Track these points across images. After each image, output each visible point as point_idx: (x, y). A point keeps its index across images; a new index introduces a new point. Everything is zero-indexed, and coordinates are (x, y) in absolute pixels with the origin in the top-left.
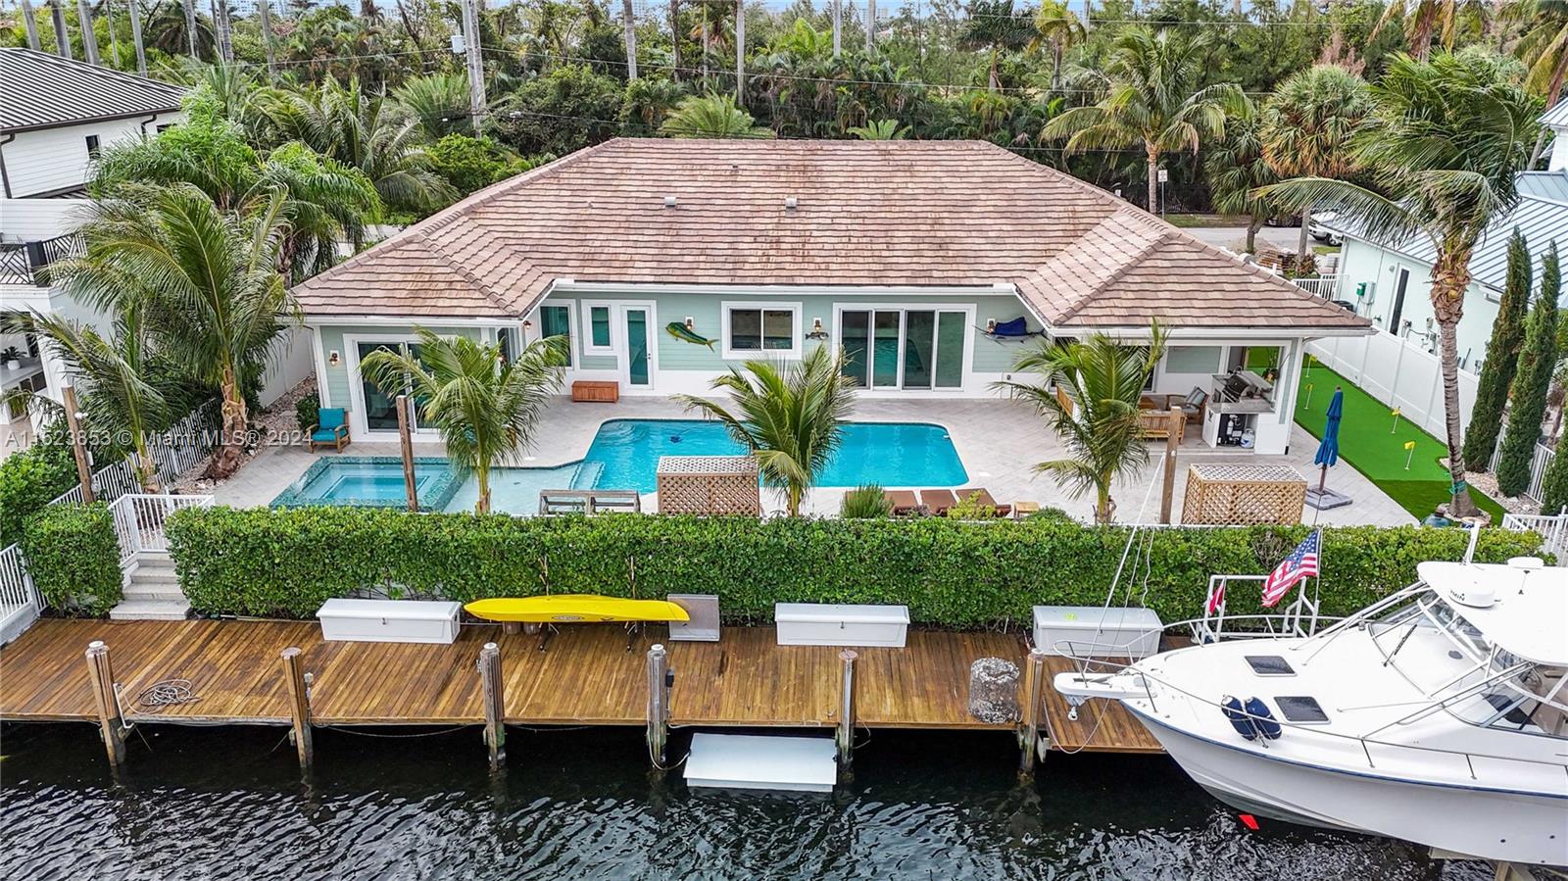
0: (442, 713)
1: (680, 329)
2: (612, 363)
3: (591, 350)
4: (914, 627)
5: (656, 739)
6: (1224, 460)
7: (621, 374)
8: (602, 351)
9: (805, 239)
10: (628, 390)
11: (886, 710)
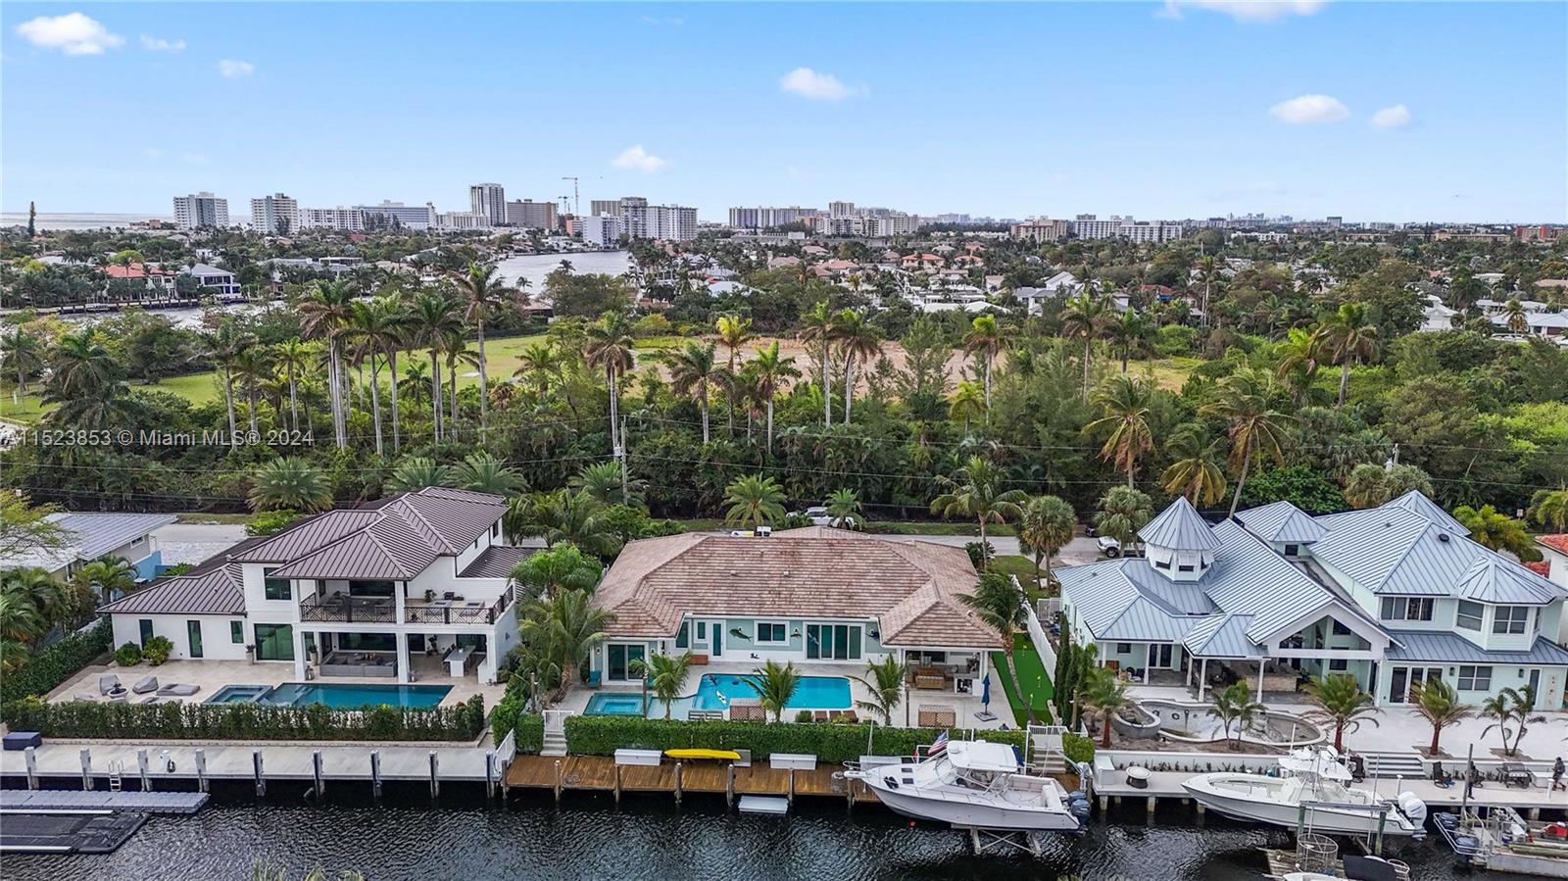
0: (661, 787)
1: (736, 632)
2: (706, 647)
3: (697, 640)
4: (818, 763)
5: (729, 796)
6: (958, 698)
7: (710, 652)
8: (702, 641)
9: (791, 592)
10: (712, 658)
11: (804, 788)
